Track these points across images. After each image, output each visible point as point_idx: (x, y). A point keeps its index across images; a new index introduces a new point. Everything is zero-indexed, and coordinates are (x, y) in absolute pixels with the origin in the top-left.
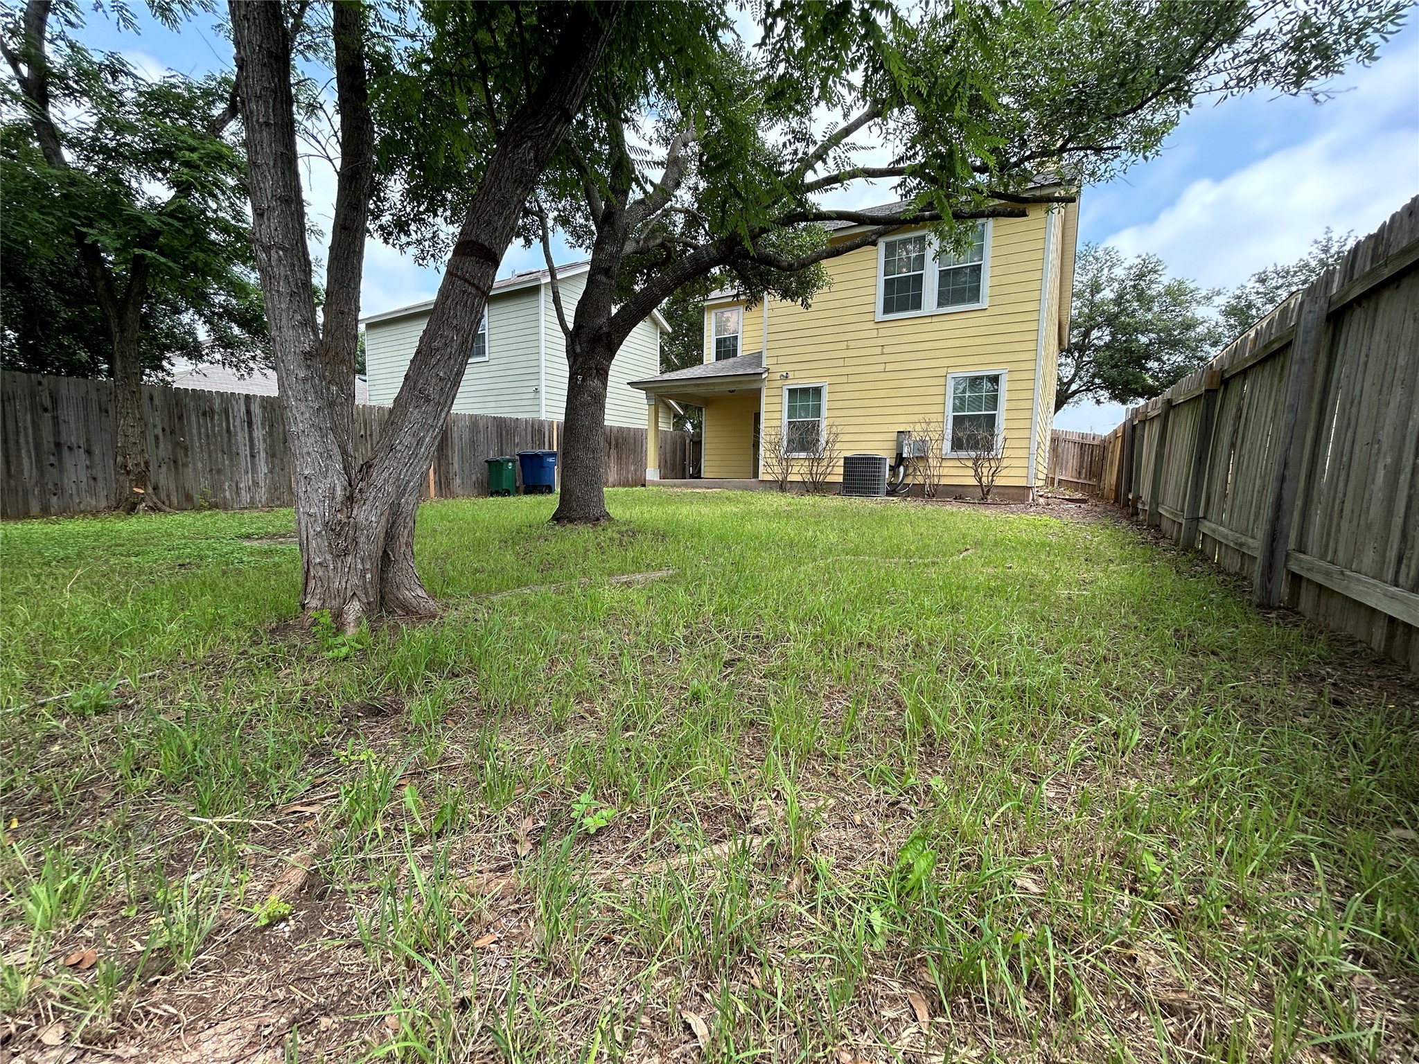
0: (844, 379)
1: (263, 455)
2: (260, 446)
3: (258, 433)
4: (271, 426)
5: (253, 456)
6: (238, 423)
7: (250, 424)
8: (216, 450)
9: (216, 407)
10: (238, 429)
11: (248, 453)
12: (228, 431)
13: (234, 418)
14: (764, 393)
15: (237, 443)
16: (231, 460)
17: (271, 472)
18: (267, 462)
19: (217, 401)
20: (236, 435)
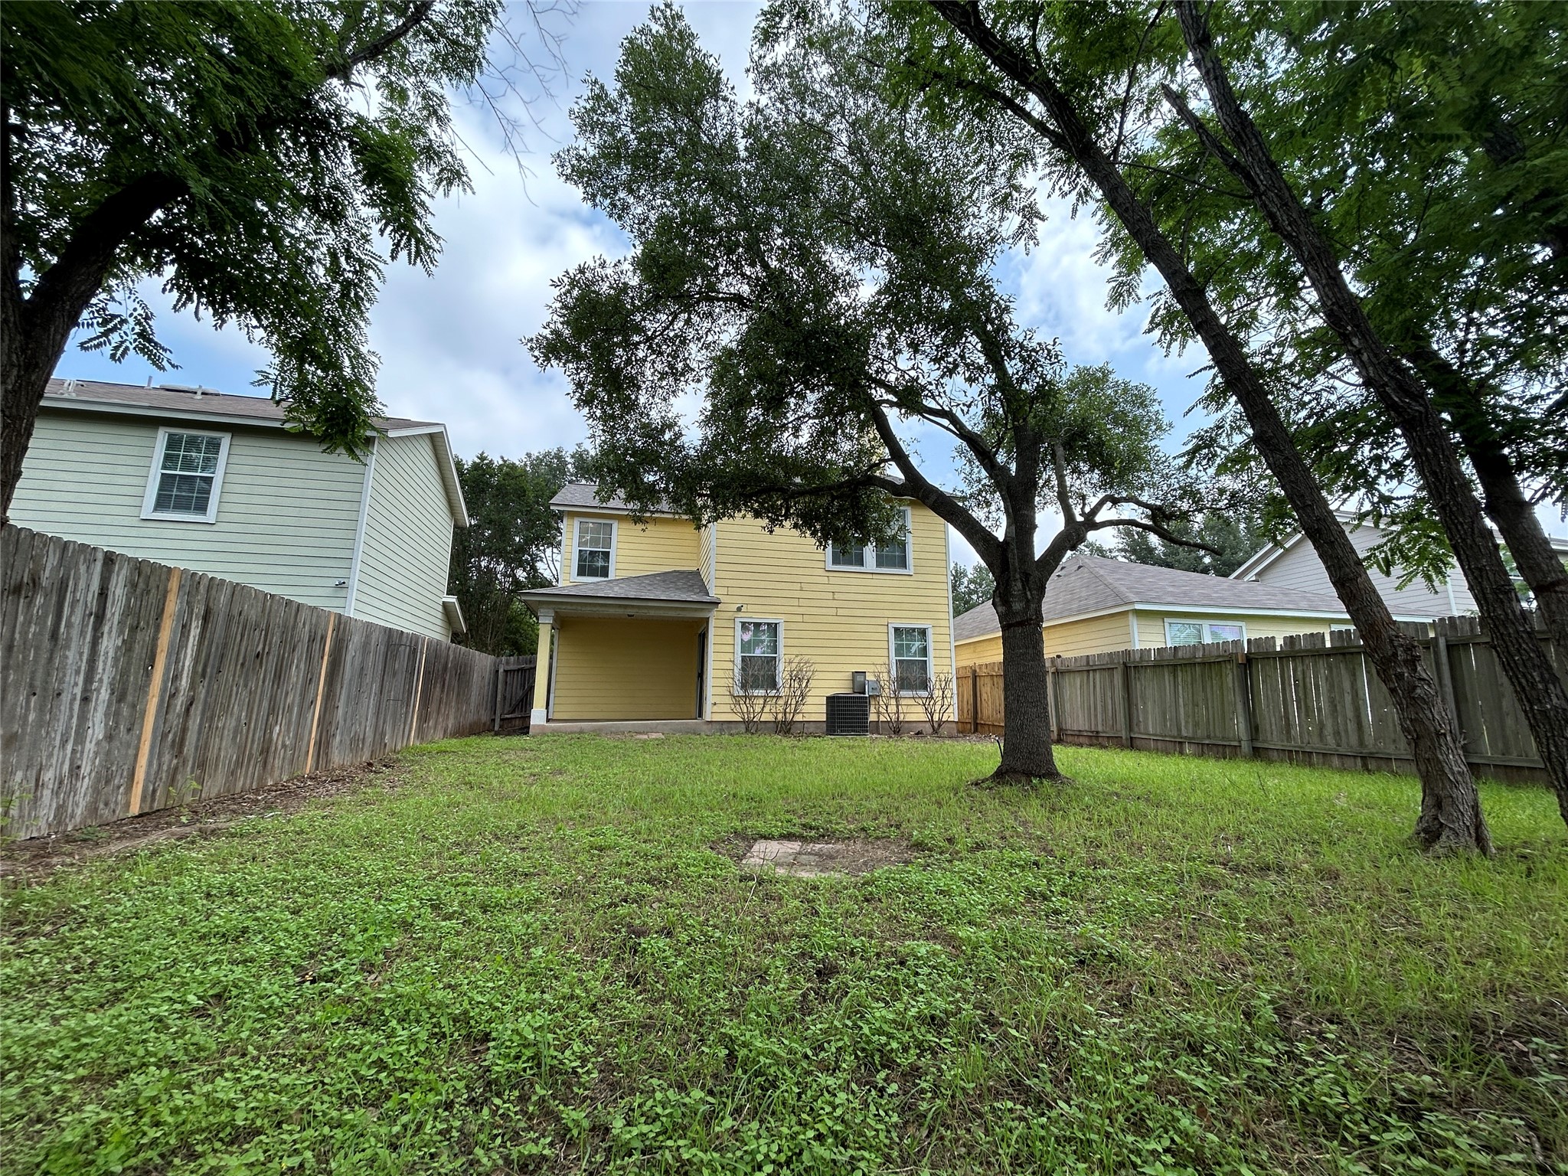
0: (799, 618)
1: (104, 694)
2: (105, 672)
3: (109, 644)
4: (134, 629)
5: (85, 700)
6: (77, 619)
7: (100, 618)
8: (17, 683)
9: (46, 577)
10: (75, 632)
11: (78, 691)
12: (54, 635)
13: (74, 603)
14: (712, 623)
15: (63, 667)
16: (41, 710)
17: (109, 737)
18: (107, 715)
19: (52, 561)
20: (67, 647)
